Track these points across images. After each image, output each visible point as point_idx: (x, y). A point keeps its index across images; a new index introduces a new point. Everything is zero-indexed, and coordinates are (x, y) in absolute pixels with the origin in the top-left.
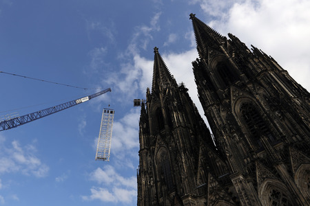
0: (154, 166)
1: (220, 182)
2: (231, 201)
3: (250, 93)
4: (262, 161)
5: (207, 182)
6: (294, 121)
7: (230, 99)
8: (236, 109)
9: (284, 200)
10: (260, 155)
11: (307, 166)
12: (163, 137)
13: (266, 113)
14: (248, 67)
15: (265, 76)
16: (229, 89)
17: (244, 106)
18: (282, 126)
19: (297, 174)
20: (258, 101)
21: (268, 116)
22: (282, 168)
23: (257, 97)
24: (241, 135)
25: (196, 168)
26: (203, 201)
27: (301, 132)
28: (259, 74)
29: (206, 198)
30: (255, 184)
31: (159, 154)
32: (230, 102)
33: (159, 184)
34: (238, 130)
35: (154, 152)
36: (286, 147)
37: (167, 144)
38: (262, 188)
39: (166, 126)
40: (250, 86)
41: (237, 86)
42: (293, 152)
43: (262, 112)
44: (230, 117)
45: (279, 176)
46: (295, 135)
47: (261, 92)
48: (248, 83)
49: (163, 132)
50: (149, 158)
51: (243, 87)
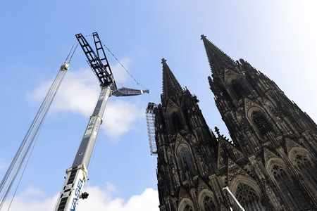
0: (175, 158)
1: (238, 163)
2: (246, 174)
3: (260, 104)
4: (268, 147)
5: (227, 165)
6: (289, 123)
7: (244, 107)
8: (249, 114)
9: (281, 170)
10: (267, 144)
11: (295, 148)
12: (183, 135)
13: (270, 117)
14: (258, 86)
15: (271, 92)
16: (243, 100)
17: (254, 113)
18: (281, 126)
19: (290, 154)
20: (265, 109)
21: (272, 119)
22: (281, 150)
23: (265, 106)
24: (253, 132)
25: (216, 157)
26: (224, 178)
27: (293, 128)
28: (267, 91)
29: (227, 175)
30: (263, 162)
31: (179, 149)
32: (244, 109)
33: (181, 172)
34: (251, 128)
35: (174, 148)
36: (284, 138)
37: (188, 141)
38: (268, 163)
39: (186, 127)
40: (259, 99)
41: (249, 98)
42: (288, 141)
43: (268, 117)
44: (245, 120)
45: (279, 155)
46: (289, 131)
47: (267, 103)
48: (258, 97)
49: (183, 131)
50: (169, 153)
51: (253, 99)
